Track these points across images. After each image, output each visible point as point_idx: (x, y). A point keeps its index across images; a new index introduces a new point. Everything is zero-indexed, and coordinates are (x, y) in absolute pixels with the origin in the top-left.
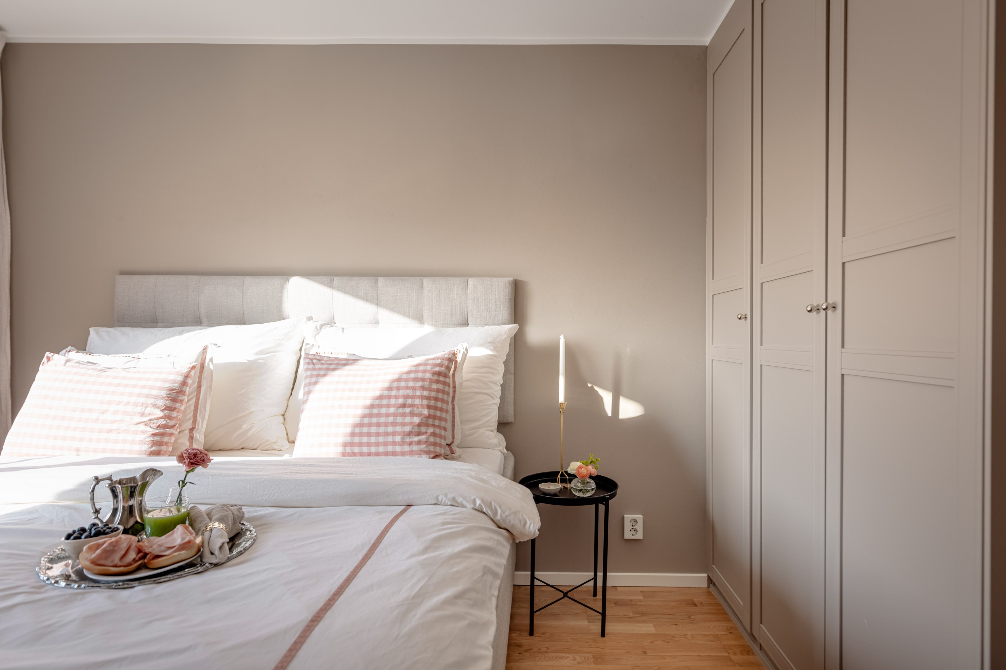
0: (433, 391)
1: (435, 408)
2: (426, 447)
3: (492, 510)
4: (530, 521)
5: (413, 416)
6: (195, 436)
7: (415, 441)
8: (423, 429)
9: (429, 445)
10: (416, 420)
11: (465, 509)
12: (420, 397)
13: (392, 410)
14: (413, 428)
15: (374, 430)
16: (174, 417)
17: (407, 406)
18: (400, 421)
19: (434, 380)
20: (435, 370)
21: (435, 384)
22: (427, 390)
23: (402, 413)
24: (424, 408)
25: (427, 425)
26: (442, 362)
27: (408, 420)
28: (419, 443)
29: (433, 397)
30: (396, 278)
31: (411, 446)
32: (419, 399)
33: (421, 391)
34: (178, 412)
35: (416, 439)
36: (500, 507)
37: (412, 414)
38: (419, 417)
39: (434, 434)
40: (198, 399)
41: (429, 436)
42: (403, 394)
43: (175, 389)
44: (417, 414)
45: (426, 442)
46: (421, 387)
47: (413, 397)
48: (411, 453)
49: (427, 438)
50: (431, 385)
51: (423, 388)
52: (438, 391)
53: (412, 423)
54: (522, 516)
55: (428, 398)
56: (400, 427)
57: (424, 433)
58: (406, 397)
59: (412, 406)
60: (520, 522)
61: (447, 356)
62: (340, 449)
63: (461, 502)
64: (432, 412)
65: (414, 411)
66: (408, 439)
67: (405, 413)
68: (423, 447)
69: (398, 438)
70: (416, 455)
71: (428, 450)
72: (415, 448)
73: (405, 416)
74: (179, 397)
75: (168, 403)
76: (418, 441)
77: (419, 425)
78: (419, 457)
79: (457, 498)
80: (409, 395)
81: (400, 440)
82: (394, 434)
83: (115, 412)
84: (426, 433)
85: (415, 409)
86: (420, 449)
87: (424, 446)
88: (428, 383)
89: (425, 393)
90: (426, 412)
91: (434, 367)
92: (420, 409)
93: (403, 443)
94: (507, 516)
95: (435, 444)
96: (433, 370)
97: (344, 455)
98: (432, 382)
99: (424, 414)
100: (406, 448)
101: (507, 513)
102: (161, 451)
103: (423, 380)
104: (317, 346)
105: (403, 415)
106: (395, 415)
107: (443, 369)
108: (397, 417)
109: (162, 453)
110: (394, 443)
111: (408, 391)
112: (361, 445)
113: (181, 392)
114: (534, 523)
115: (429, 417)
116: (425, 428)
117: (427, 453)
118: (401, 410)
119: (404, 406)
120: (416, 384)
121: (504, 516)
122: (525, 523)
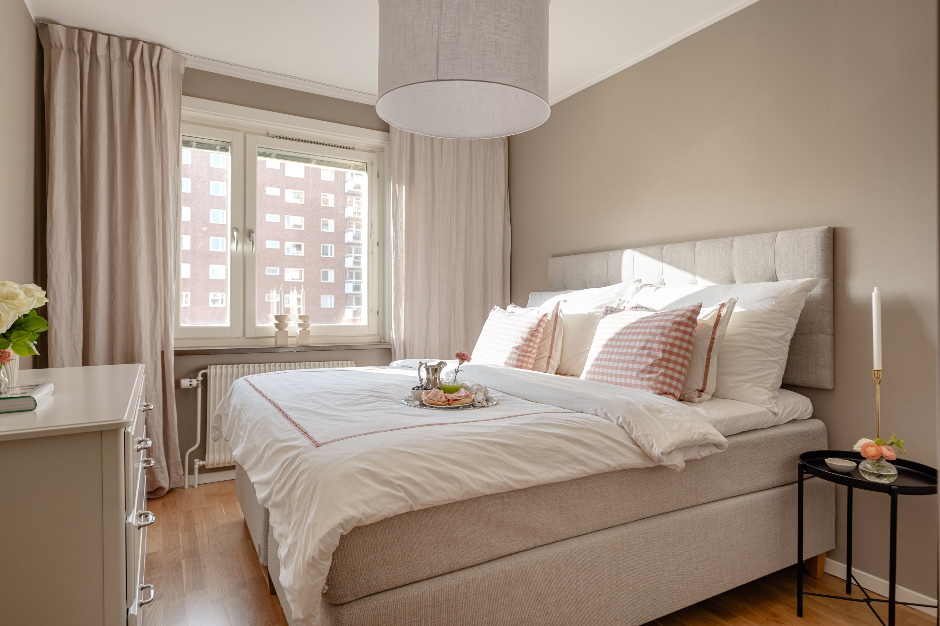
0: (671, 338)
1: (671, 353)
2: (654, 384)
3: (629, 428)
4: (656, 445)
5: (649, 357)
6: (550, 361)
7: (646, 378)
8: (655, 369)
9: (657, 383)
10: (651, 361)
11: (611, 423)
12: (658, 342)
13: (635, 351)
14: (646, 367)
15: (620, 365)
16: (531, 346)
17: (646, 348)
18: (639, 360)
19: (673, 329)
20: (676, 319)
21: (674, 332)
22: (665, 337)
23: (641, 354)
24: (659, 351)
25: (660, 366)
26: (685, 313)
27: (644, 359)
28: (649, 379)
29: (670, 343)
30: (710, 240)
31: (642, 381)
32: (657, 343)
33: (660, 337)
34: (534, 343)
35: (648, 376)
36: (636, 428)
37: (649, 355)
38: (653, 358)
39: (664, 375)
40: (553, 337)
41: (659, 375)
42: (646, 338)
43: (533, 328)
44: (652, 356)
45: (655, 380)
46: (661, 333)
47: (653, 342)
48: (642, 387)
49: (656, 377)
50: (671, 333)
51: (662, 335)
52: (676, 338)
53: (647, 362)
54: (652, 439)
55: (665, 344)
56: (637, 365)
57: (655, 373)
58: (648, 341)
59: (650, 348)
60: (649, 443)
61: (692, 308)
63: (610, 416)
64: (666, 356)
65: (650, 353)
66: (641, 376)
67: (643, 354)
68: (651, 383)
69: (634, 374)
70: (645, 389)
71: (655, 386)
72: (645, 383)
73: (643, 357)
74: (535, 333)
75: (529, 337)
76: (648, 378)
77: (652, 365)
78: (646, 391)
79: (608, 413)
80: (649, 340)
81: (635, 375)
82: (632, 370)
84: (657, 372)
85: (652, 352)
86: (648, 385)
87: (653, 383)
88: (667, 331)
89: (663, 339)
90: (660, 355)
91: (676, 317)
92: (656, 352)
93: (637, 377)
94: (639, 436)
95: (663, 383)
96: (674, 320)
98: (671, 330)
99: (659, 357)
100: (639, 382)
101: (639, 434)
102: (522, 366)
103: (664, 328)
104: (627, 302)
105: (642, 355)
106: (636, 355)
107: (684, 319)
108: (637, 356)
109: (523, 367)
110: (631, 377)
111: (650, 337)
113: (537, 331)
114: (659, 448)
115: (663, 359)
116: (657, 368)
117: (653, 388)
118: (641, 352)
119: (644, 348)
120: (657, 331)
121: (637, 435)
122: (652, 447)
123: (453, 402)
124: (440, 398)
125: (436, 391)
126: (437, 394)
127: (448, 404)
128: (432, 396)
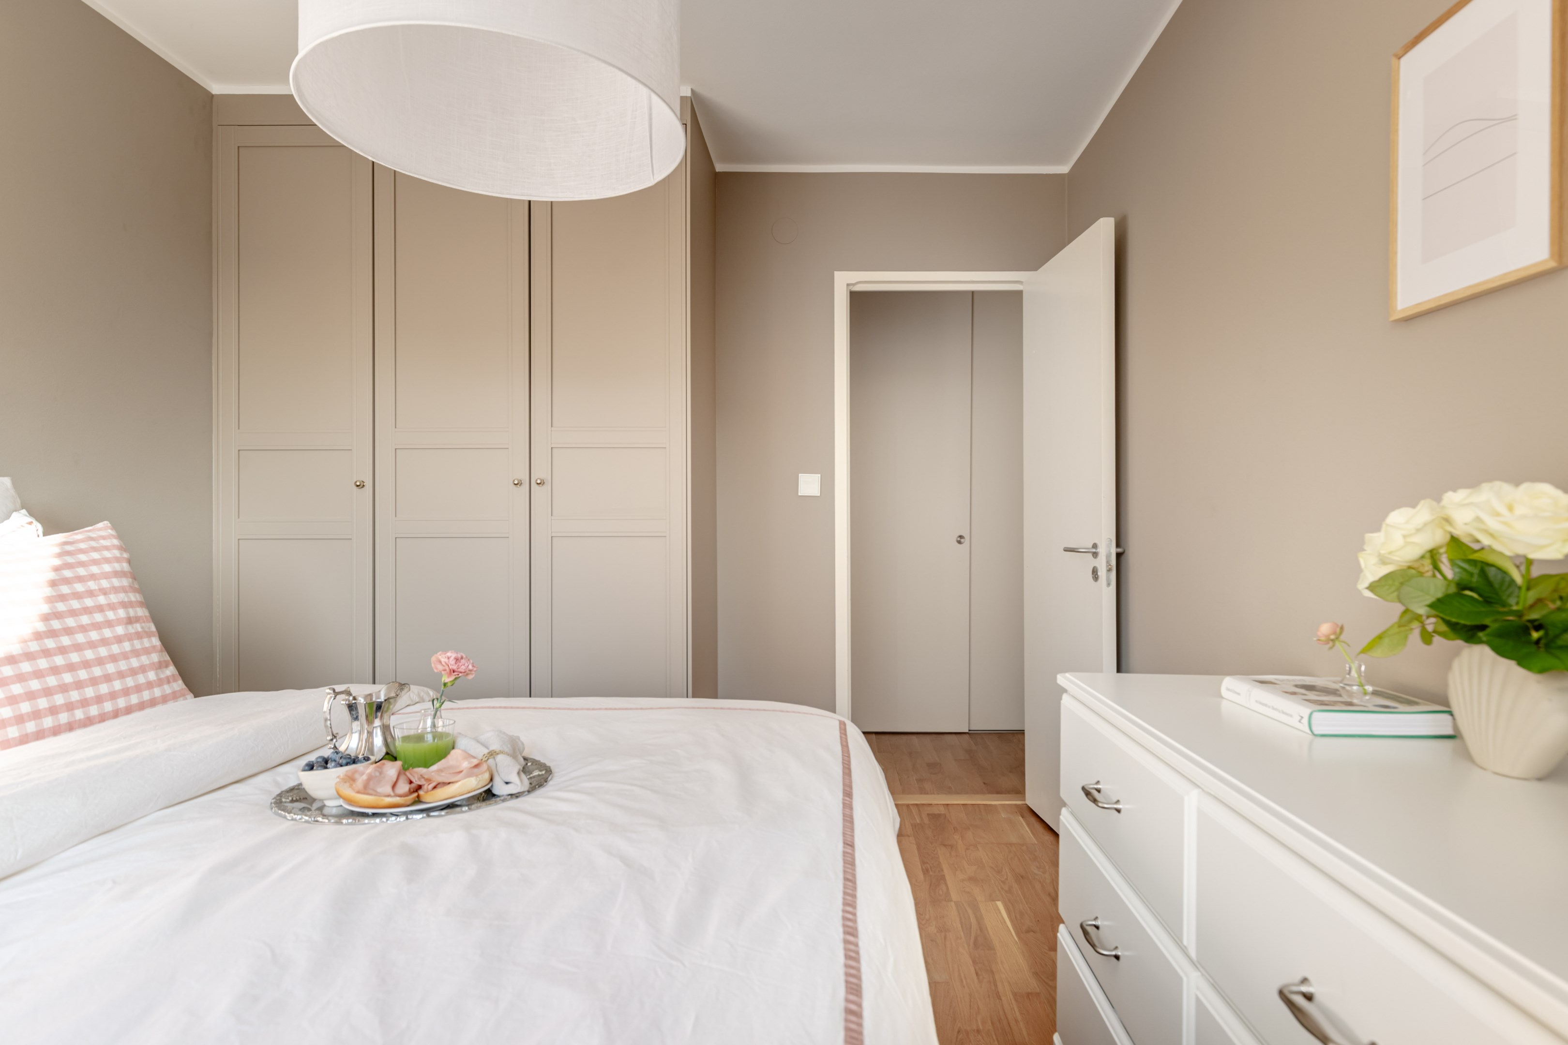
13: (120, 630)
53: (154, 647)
82: (143, 669)
123: (432, 792)
124: (394, 786)
125: (378, 767)
126: (381, 773)
127: (418, 800)
128: (371, 784)
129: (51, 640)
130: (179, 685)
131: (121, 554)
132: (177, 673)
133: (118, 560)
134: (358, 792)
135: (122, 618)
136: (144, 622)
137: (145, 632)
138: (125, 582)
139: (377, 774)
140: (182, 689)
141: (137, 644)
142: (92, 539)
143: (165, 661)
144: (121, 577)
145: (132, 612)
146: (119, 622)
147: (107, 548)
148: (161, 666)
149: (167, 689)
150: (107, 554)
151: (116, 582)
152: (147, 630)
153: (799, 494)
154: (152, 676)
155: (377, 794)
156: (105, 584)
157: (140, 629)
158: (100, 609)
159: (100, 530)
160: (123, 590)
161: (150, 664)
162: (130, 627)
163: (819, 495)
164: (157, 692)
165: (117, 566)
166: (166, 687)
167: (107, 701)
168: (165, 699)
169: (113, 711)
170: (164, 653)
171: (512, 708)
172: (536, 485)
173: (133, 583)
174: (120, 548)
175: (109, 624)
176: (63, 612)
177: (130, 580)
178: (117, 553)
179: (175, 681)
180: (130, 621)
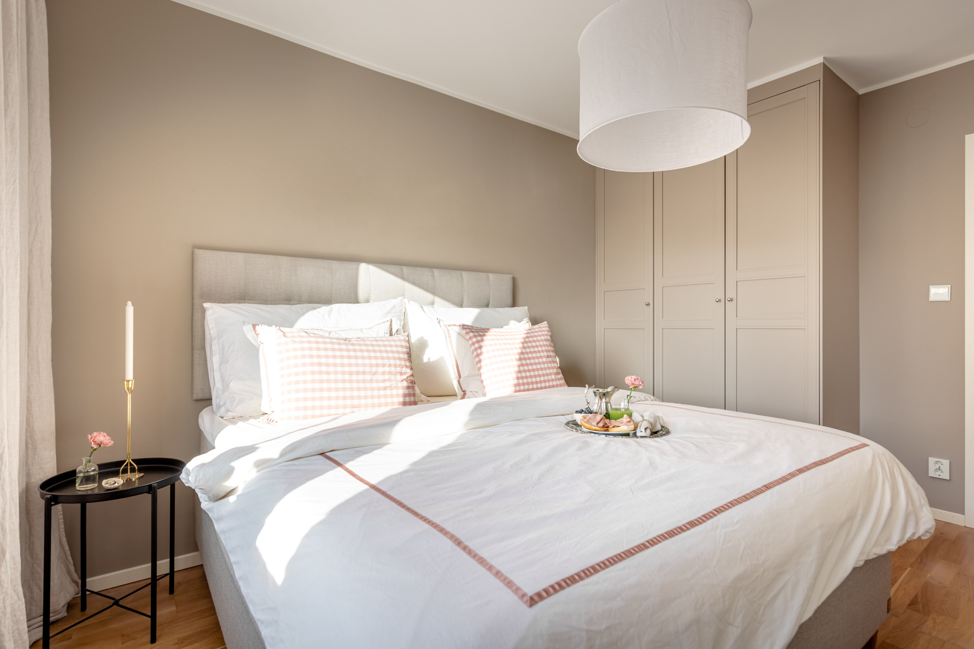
62: (513, 389)
83: (384, 373)
97: (516, 391)
112: (523, 384)
123: (612, 428)
124: (598, 423)
125: (594, 415)
126: (595, 418)
127: (607, 430)
128: (590, 421)
129: (524, 361)
130: (563, 381)
131: (548, 333)
132: (563, 377)
133: (546, 335)
134: (585, 422)
135: (545, 356)
136: (553, 358)
137: (553, 361)
138: (548, 343)
139: (593, 418)
140: (564, 383)
141: (550, 365)
142: (540, 328)
143: (559, 372)
144: (547, 341)
145: (549, 354)
146: (544, 357)
147: (544, 331)
148: (557, 374)
149: (558, 382)
150: (544, 333)
151: (545, 343)
152: (553, 360)
153: (930, 300)
154: (553, 377)
155: (591, 424)
156: (541, 343)
157: (551, 360)
158: (539, 352)
159: (543, 324)
160: (547, 346)
161: (553, 373)
162: (548, 359)
163: (949, 300)
164: (555, 383)
165: (546, 337)
166: (558, 381)
167: (539, 383)
168: (557, 386)
169: (541, 387)
170: (559, 370)
171: (677, 407)
172: (728, 302)
173: (551, 343)
174: (548, 331)
175: (541, 357)
176: (528, 352)
177: (550, 342)
178: (547, 333)
179: (561, 380)
180: (548, 357)
